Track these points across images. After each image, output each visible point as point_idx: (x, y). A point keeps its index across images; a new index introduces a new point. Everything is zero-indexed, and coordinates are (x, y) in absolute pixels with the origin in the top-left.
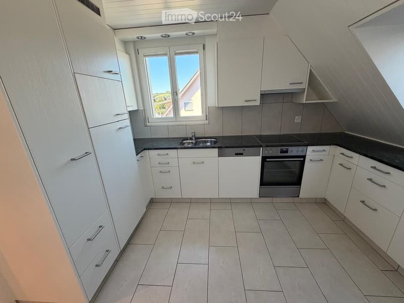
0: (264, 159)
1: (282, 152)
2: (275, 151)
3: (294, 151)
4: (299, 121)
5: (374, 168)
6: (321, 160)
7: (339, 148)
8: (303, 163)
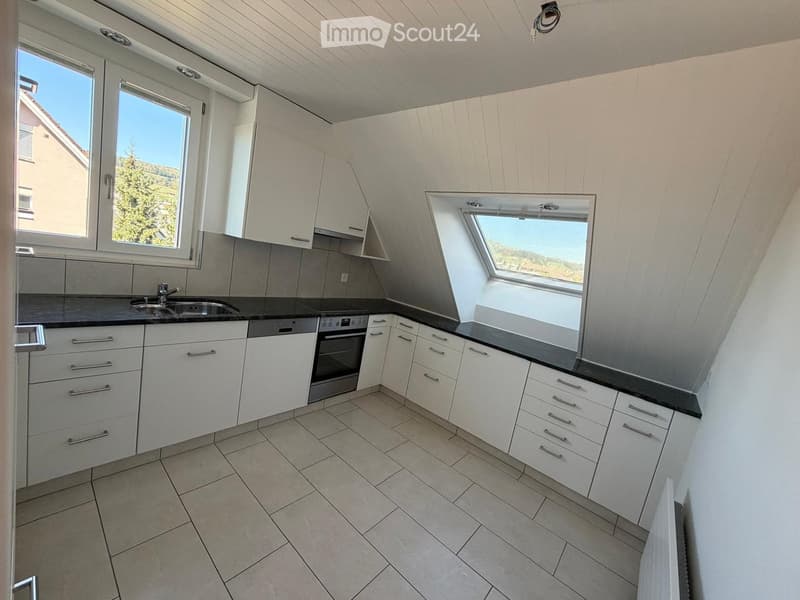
0: (321, 337)
1: (344, 324)
2: (334, 323)
3: (355, 322)
4: (346, 280)
5: (434, 335)
6: (381, 334)
7: (396, 316)
8: (363, 339)
